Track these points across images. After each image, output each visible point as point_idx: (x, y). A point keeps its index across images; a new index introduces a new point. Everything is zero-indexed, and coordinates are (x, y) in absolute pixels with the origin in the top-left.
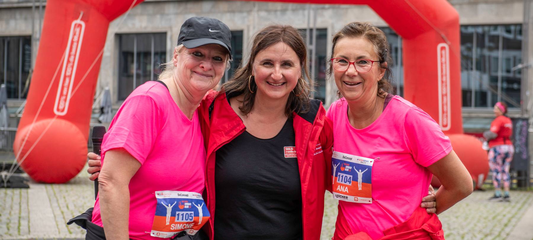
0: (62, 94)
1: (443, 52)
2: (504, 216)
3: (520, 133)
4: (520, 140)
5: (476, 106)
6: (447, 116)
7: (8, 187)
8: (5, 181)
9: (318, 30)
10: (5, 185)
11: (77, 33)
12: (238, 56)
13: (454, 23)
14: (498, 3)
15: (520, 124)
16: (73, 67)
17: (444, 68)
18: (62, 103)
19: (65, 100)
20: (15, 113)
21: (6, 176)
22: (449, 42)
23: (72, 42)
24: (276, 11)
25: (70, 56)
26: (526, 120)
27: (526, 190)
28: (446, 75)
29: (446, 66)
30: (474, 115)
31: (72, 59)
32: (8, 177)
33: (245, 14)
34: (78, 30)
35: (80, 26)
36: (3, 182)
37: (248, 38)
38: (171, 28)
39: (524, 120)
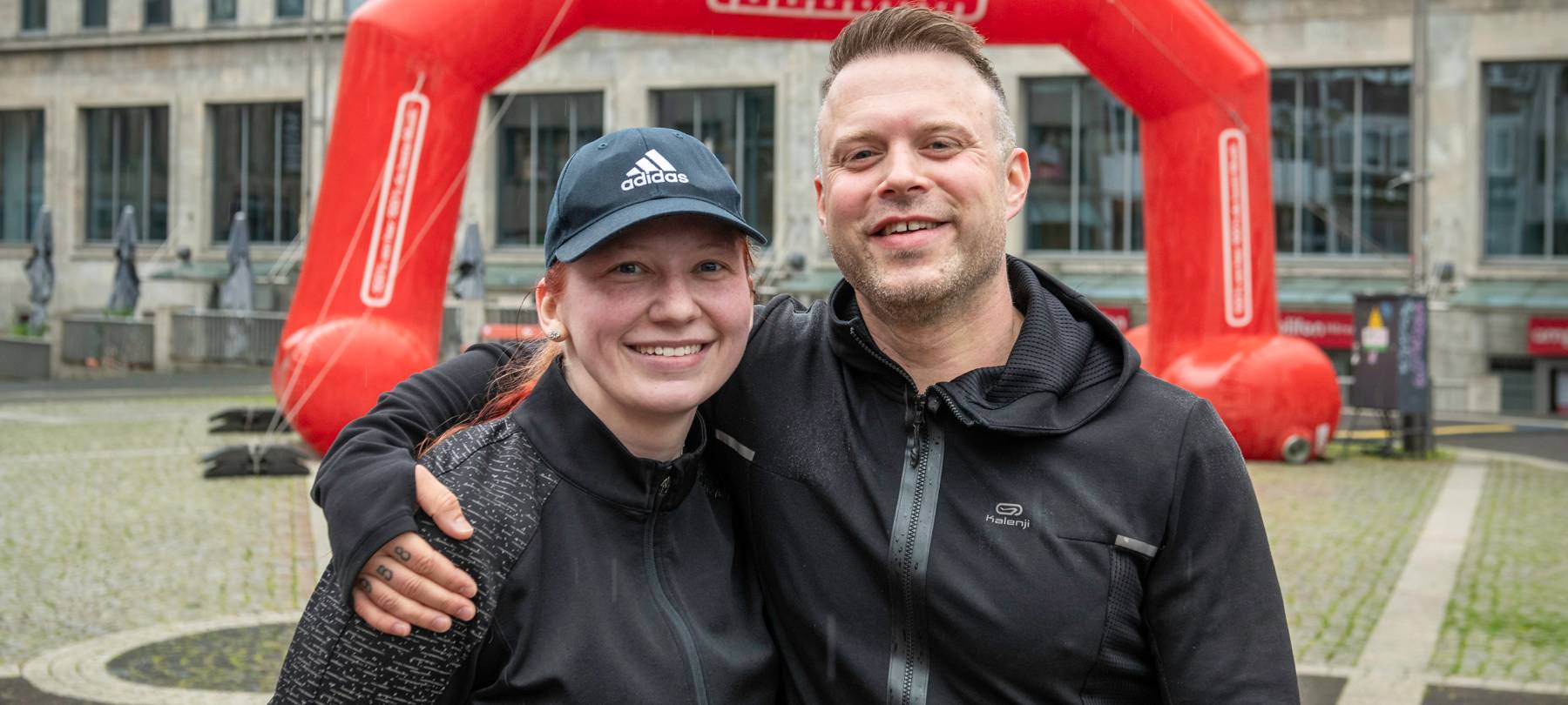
0: (378, 259)
1: (1233, 149)
2: (1380, 534)
3: (1410, 329)
4: (1410, 344)
5: (1304, 250)
6: (1243, 293)
7: (263, 473)
8: (256, 460)
10: (256, 467)
12: (765, 143)
14: (1350, 18)
15: (1407, 308)
17: (1235, 185)
18: (379, 278)
19: (387, 272)
20: (265, 274)
21: (258, 448)
22: (1245, 126)
25: (395, 173)
26: (1422, 300)
27: (1423, 457)
29: (1239, 183)
30: (1298, 271)
32: (262, 452)
36: (250, 461)
37: (788, 102)
38: (613, 81)
39: (1416, 299)
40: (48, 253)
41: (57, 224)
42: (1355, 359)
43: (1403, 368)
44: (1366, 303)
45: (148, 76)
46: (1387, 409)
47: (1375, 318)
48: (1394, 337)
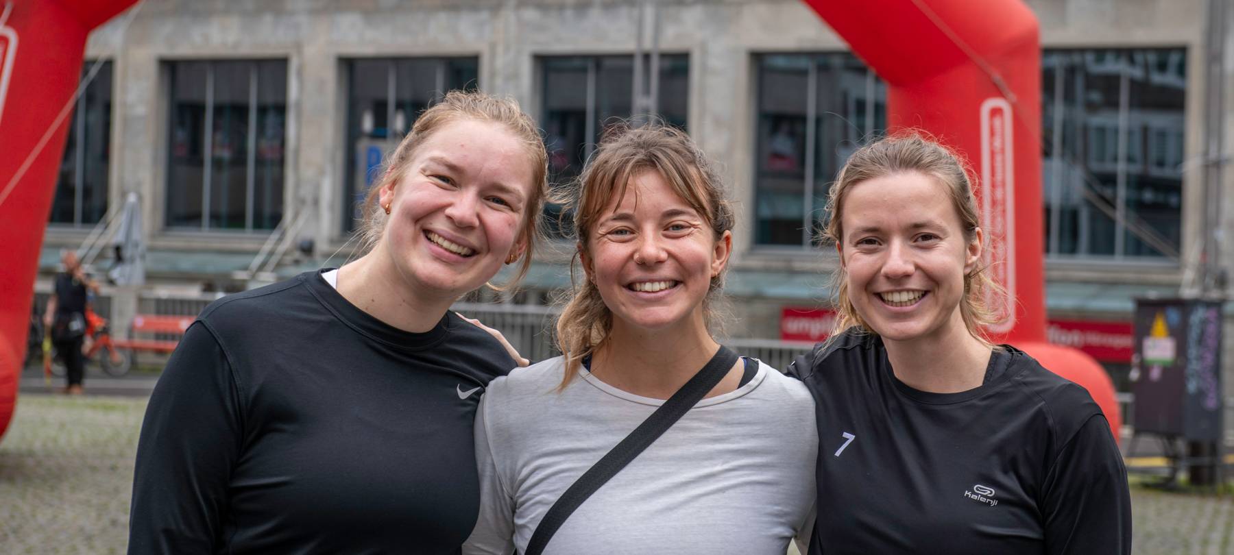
1: (997, 122)
3: (1201, 341)
4: (1201, 358)
5: (1061, 251)
9: (664, 56)
13: (1025, 45)
15: (1198, 315)
17: (998, 164)
22: (1013, 96)
24: (563, 7)
26: (1218, 305)
27: (1215, 494)
29: (1003, 161)
33: (484, 15)
37: (493, 75)
38: (299, 46)
39: (1210, 304)
42: (1134, 375)
43: (1192, 386)
44: (1148, 308)
46: (1171, 437)
47: (1160, 326)
48: (1181, 350)
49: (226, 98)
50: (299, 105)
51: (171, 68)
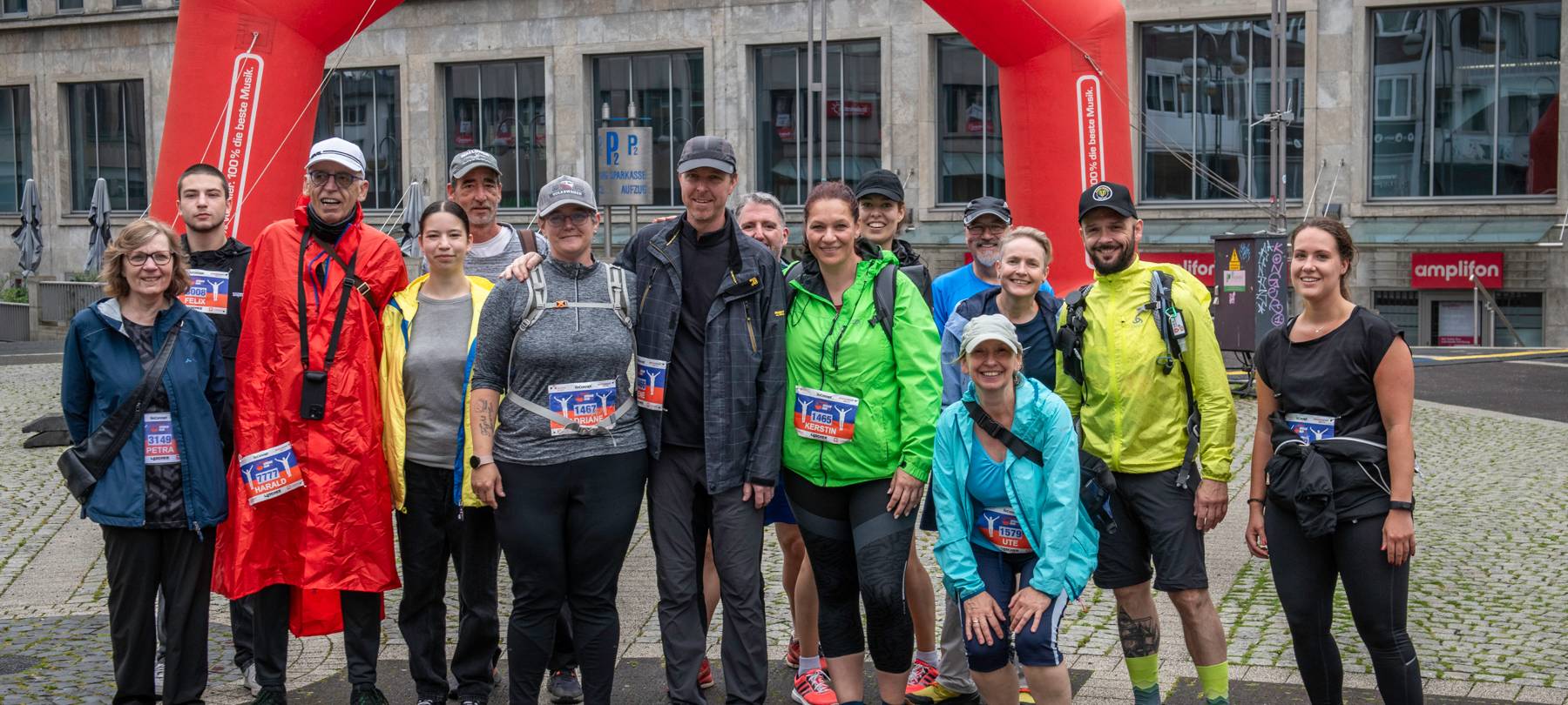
1: (1089, 93)
3: (1267, 272)
11: (248, 81)
15: (1266, 249)
16: (241, 159)
17: (1091, 129)
22: (1100, 72)
23: (237, 103)
24: (771, 4)
25: (233, 132)
28: (1097, 146)
31: (238, 141)
33: (705, 14)
34: (249, 74)
35: (252, 64)
37: (714, 67)
38: (553, 47)
39: (1273, 239)
40: (35, 222)
41: (45, 194)
43: (1261, 310)
44: (1225, 245)
45: (122, 52)
46: (1244, 353)
47: (1234, 258)
48: (1251, 279)
49: (494, 95)
50: (553, 96)
51: (446, 70)
